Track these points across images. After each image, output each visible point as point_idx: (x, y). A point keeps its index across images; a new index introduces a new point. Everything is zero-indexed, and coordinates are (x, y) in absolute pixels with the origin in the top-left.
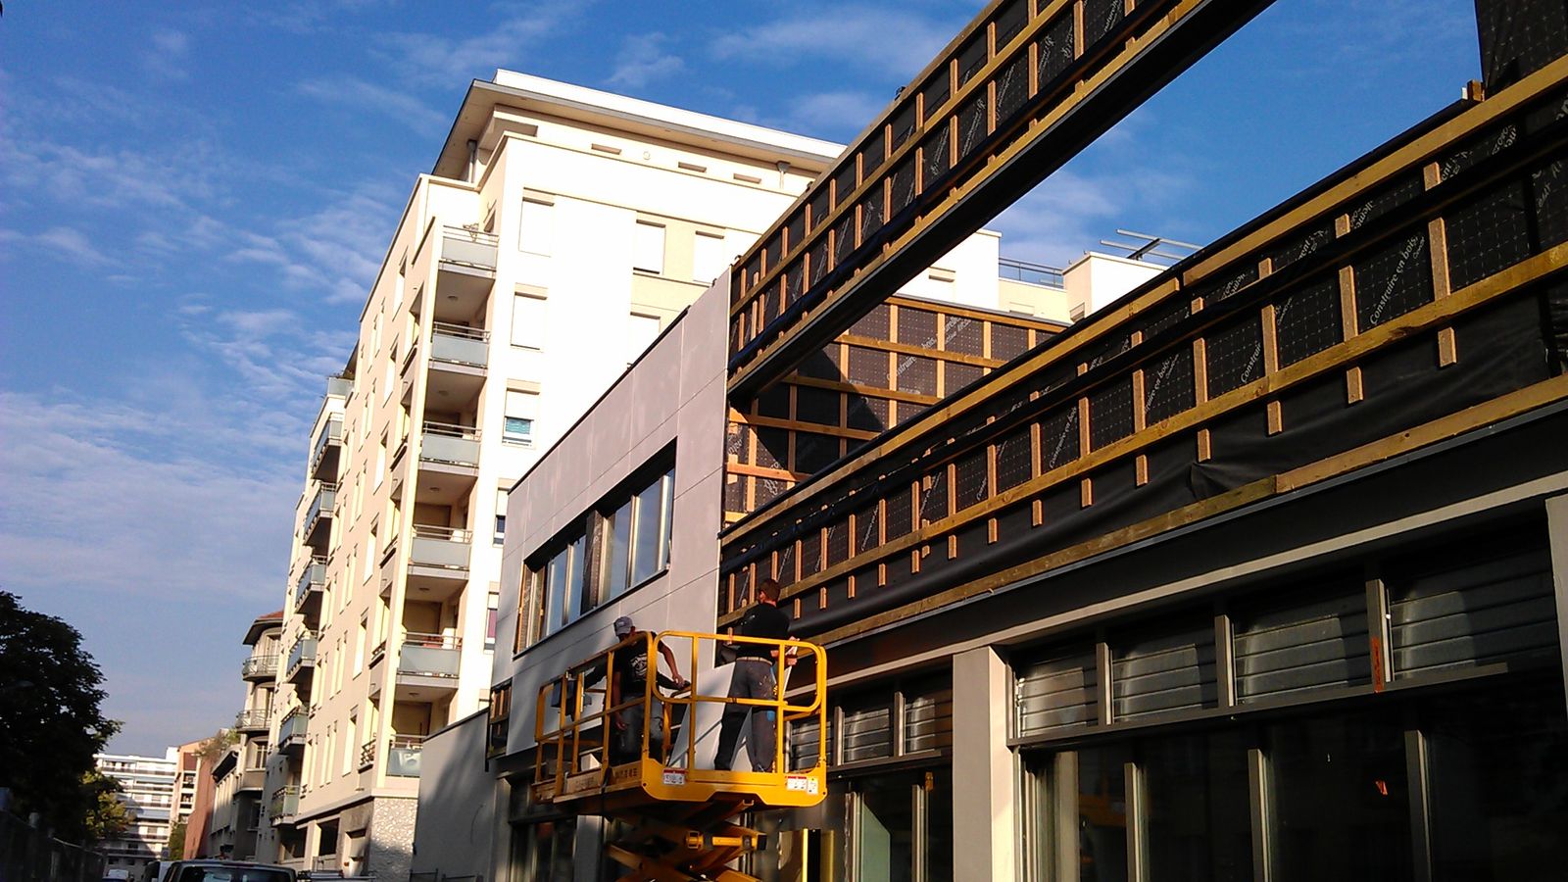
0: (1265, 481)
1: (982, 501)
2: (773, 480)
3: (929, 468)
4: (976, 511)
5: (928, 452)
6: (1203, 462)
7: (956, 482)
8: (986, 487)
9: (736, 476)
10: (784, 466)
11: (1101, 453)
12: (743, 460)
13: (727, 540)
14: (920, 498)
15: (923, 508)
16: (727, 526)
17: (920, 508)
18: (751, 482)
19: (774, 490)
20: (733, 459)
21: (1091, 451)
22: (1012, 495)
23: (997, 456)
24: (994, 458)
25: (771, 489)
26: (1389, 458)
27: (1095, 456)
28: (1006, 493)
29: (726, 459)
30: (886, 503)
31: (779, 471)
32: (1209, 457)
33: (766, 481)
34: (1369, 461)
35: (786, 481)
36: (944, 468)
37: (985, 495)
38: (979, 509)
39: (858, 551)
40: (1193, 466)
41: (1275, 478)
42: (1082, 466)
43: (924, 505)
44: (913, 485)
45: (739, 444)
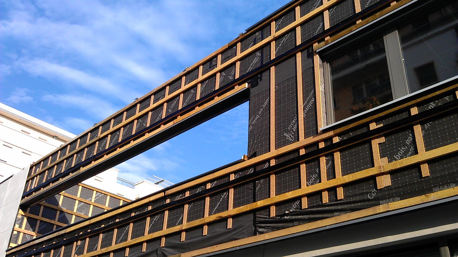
0: (177, 255)
1: (95, 251)
2: (29, 235)
3: (81, 238)
4: (93, 254)
5: (81, 233)
6: (162, 247)
7: (88, 244)
8: (97, 246)
9: (17, 232)
10: (34, 231)
11: (134, 240)
12: (20, 227)
13: (9, 253)
14: (76, 248)
16: (10, 248)
17: (75, 251)
18: (21, 235)
19: (29, 238)
20: (17, 226)
21: (131, 239)
22: (105, 250)
23: (102, 237)
24: (101, 238)
25: (28, 237)
26: (211, 253)
27: (132, 241)
28: (103, 249)
29: (14, 225)
30: (65, 247)
31: (32, 232)
32: (164, 246)
33: (27, 235)
34: (206, 253)
35: (33, 236)
36: (85, 239)
37: (96, 249)
40: (159, 248)
41: (181, 254)
42: (127, 244)
44: (74, 243)
45: (20, 221)
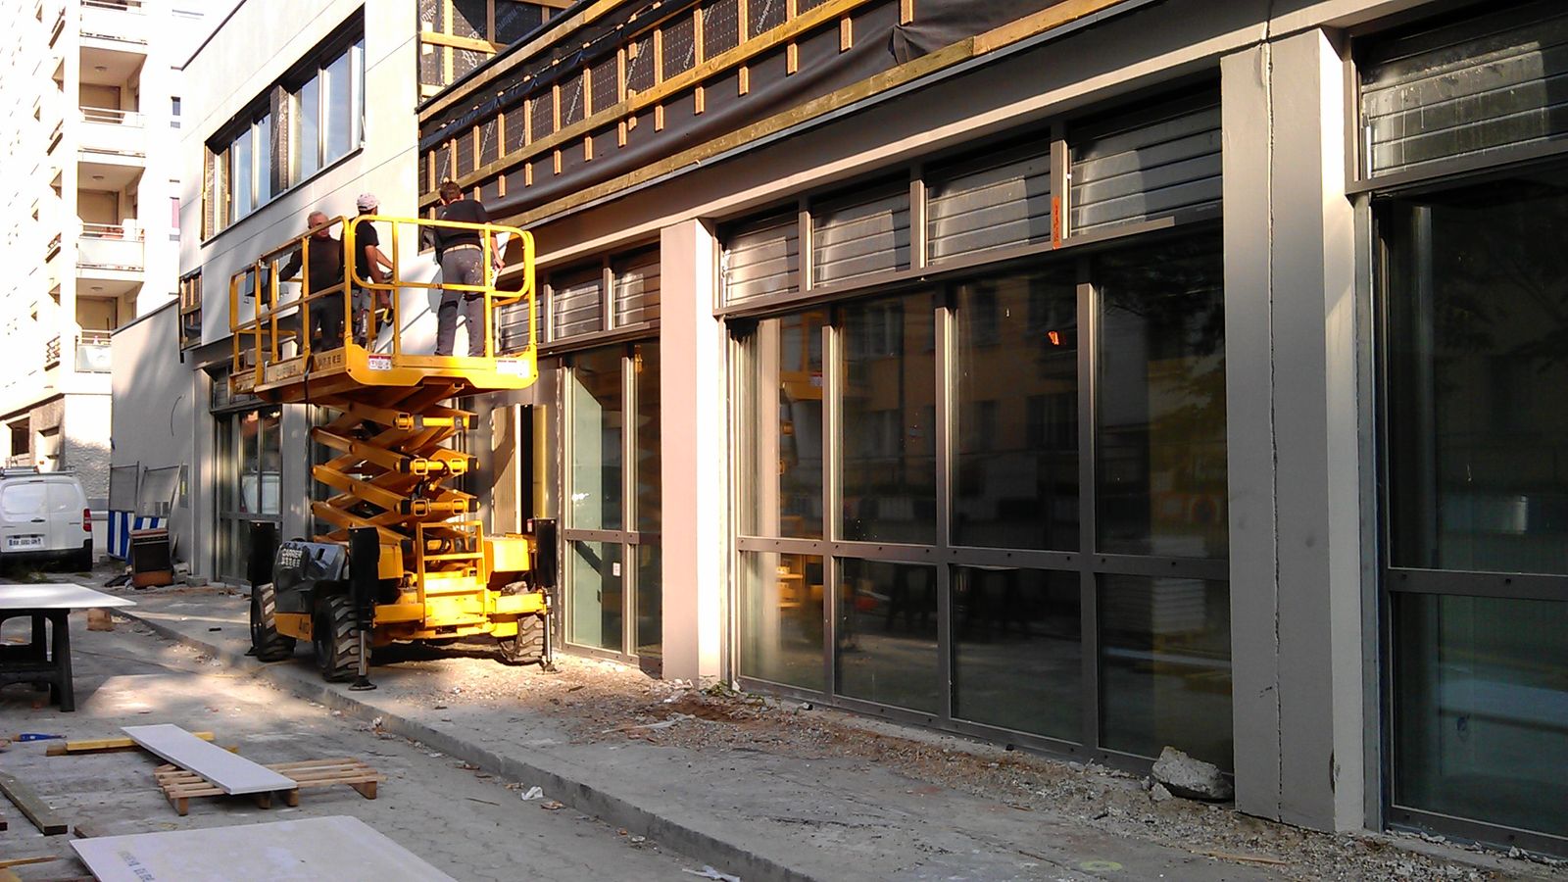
0: (962, 43)
1: (688, 69)
2: (472, 51)
3: (637, 34)
4: (684, 79)
5: (634, 18)
6: (905, 25)
7: (663, 49)
8: (693, 54)
9: (432, 46)
10: (483, 36)
11: (807, 16)
12: (438, 28)
13: (425, 115)
14: (626, 68)
15: (629, 78)
16: (424, 100)
17: (626, 78)
18: (448, 53)
19: (473, 62)
20: (427, 28)
21: (798, 14)
22: (719, 62)
23: (704, 21)
24: (701, 23)
25: (470, 60)
26: (1079, 18)
27: (803, 19)
28: (713, 60)
29: (419, 27)
30: (592, 73)
31: (478, 41)
32: (911, 20)
33: (464, 52)
34: (1061, 21)
35: (486, 53)
36: (650, 34)
37: (692, 63)
38: (686, 77)
39: (563, 124)
40: (896, 30)
41: (973, 40)
42: (788, 31)
43: (630, 74)
44: (619, 53)
45: (433, 11)
